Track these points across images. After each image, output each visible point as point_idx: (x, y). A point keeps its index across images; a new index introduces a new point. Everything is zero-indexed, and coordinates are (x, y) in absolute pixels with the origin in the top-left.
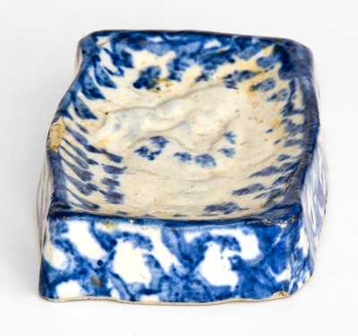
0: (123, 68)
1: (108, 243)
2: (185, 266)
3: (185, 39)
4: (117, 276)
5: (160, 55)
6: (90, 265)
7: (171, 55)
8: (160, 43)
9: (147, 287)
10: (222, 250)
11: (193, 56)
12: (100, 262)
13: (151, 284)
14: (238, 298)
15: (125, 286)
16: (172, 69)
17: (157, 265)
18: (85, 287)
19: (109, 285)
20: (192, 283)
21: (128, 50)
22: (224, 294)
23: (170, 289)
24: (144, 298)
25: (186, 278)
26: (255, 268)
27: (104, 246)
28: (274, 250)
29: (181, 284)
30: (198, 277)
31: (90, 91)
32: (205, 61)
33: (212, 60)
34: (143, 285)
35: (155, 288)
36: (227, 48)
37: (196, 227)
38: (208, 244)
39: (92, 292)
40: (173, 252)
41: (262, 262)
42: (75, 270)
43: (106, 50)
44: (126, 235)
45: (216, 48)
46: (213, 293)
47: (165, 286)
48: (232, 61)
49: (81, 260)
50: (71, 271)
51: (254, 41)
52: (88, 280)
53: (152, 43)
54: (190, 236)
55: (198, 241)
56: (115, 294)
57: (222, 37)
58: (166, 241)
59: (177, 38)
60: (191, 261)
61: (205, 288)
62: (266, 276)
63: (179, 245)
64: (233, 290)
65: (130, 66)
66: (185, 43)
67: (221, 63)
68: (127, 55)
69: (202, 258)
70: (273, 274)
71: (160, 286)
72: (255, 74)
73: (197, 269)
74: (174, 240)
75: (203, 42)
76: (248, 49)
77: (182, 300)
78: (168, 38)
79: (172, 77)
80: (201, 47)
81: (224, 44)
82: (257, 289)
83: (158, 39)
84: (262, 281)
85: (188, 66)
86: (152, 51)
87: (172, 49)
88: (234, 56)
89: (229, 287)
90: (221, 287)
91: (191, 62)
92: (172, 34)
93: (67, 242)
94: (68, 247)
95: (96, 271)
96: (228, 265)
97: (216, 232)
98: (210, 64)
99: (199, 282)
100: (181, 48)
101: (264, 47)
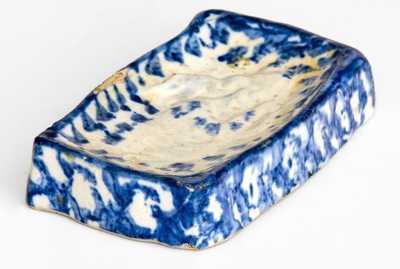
0: (218, 43)
1: (69, 171)
2: (119, 204)
3: (276, 30)
4: (74, 200)
5: (252, 38)
6: (57, 185)
7: (261, 40)
8: (256, 29)
9: (92, 214)
10: (146, 198)
11: (276, 45)
12: (63, 185)
13: (95, 212)
14: (155, 240)
15: (78, 208)
16: (257, 51)
17: (100, 198)
18: (52, 202)
19: (69, 206)
20: (123, 218)
21: (229, 29)
22: (144, 235)
23: (107, 220)
24: (90, 222)
25: (118, 213)
26: (170, 219)
27: (66, 173)
28: (184, 208)
29: (115, 219)
30: (127, 216)
31: (173, 54)
32: (284, 51)
33: (288, 51)
34: (89, 212)
35: (97, 216)
36: (303, 45)
37: (127, 174)
38: (136, 190)
39: (57, 207)
40: (110, 190)
41: (175, 216)
42: (46, 187)
43: (209, 25)
44: (80, 167)
45: (295, 43)
46: (137, 231)
47: (104, 216)
48: (302, 56)
49: (51, 180)
50: (43, 187)
51: (325, 43)
52: (55, 198)
53: (249, 28)
54: (123, 181)
55: (128, 185)
56: (72, 213)
57: (304, 34)
58: (105, 179)
59: (270, 28)
60: (123, 201)
61: (131, 225)
62: (178, 228)
63: (114, 185)
64: (152, 232)
65: (224, 42)
66: (275, 33)
67: (294, 56)
68: (225, 33)
69: (131, 201)
70: (183, 228)
71: (100, 215)
72: (315, 70)
73: (127, 209)
74: (111, 181)
75: (289, 36)
76: (319, 48)
77: (115, 231)
78: (264, 26)
79: (254, 59)
80: (285, 39)
81: (303, 40)
82: (172, 238)
83: (255, 26)
84: (175, 231)
85: (269, 52)
86: (247, 34)
87: (263, 36)
88: (306, 53)
89: (149, 230)
90: (144, 229)
91: (273, 49)
92: (268, 23)
93: (42, 163)
94: (42, 167)
95: (61, 191)
96: (150, 212)
97: (142, 182)
98: (286, 55)
99: (128, 220)
100: (271, 37)
101: (329, 50)
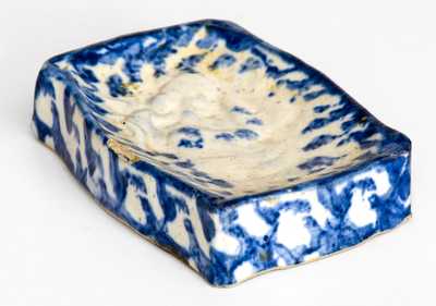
1: (272, 218)
2: (337, 217)
3: (124, 44)
4: (280, 246)
5: (112, 64)
6: (258, 243)
7: (121, 62)
8: (107, 54)
9: (309, 246)
10: (363, 193)
11: (138, 57)
12: (266, 238)
13: (311, 243)
14: (379, 232)
15: (290, 253)
16: (128, 73)
17: (315, 223)
18: (256, 265)
19: (275, 256)
20: (344, 230)
21: (87, 67)
22: (369, 232)
23: (328, 242)
24: (307, 258)
25: (338, 227)
26: (388, 201)
27: (269, 222)
28: (401, 180)
29: (336, 235)
30: (348, 224)
32: (151, 58)
33: (157, 56)
34: (305, 246)
35: (315, 245)
36: (163, 42)
37: (341, 179)
38: (353, 191)
39: (262, 267)
40: (327, 207)
41: (393, 194)
42: (246, 252)
43: (73, 72)
44: (287, 204)
45: (153, 45)
46: (360, 234)
47: (323, 240)
48: (174, 51)
49: (250, 241)
50: (243, 254)
51: (184, 29)
52: (257, 258)
53: (101, 56)
54: (339, 188)
55: (345, 190)
56: (281, 263)
57: (153, 33)
58: (321, 199)
59: (117, 45)
60: (341, 211)
61: (355, 231)
62: (397, 206)
63: (332, 199)
64: (374, 226)
65: (96, 80)
66: (126, 48)
67: (165, 56)
68: (89, 72)
69: (349, 205)
70: (402, 202)
71: (319, 242)
72: (203, 56)
73: (346, 217)
74: (327, 196)
75: (141, 43)
76: (182, 37)
77: (339, 249)
78: (111, 47)
79: (133, 80)
80: (141, 47)
81: (160, 39)
82: (391, 220)
83: (103, 51)
84: (394, 211)
85: (139, 66)
86: (104, 63)
87: (119, 56)
88: (174, 47)
89: (371, 225)
90: (367, 227)
91: (140, 62)
92: (113, 42)
93: (238, 227)
94: (238, 232)
95: (263, 246)
96: (369, 205)
97: (357, 178)
98: (157, 60)
99: (349, 228)
100: (126, 52)
101: (196, 31)
